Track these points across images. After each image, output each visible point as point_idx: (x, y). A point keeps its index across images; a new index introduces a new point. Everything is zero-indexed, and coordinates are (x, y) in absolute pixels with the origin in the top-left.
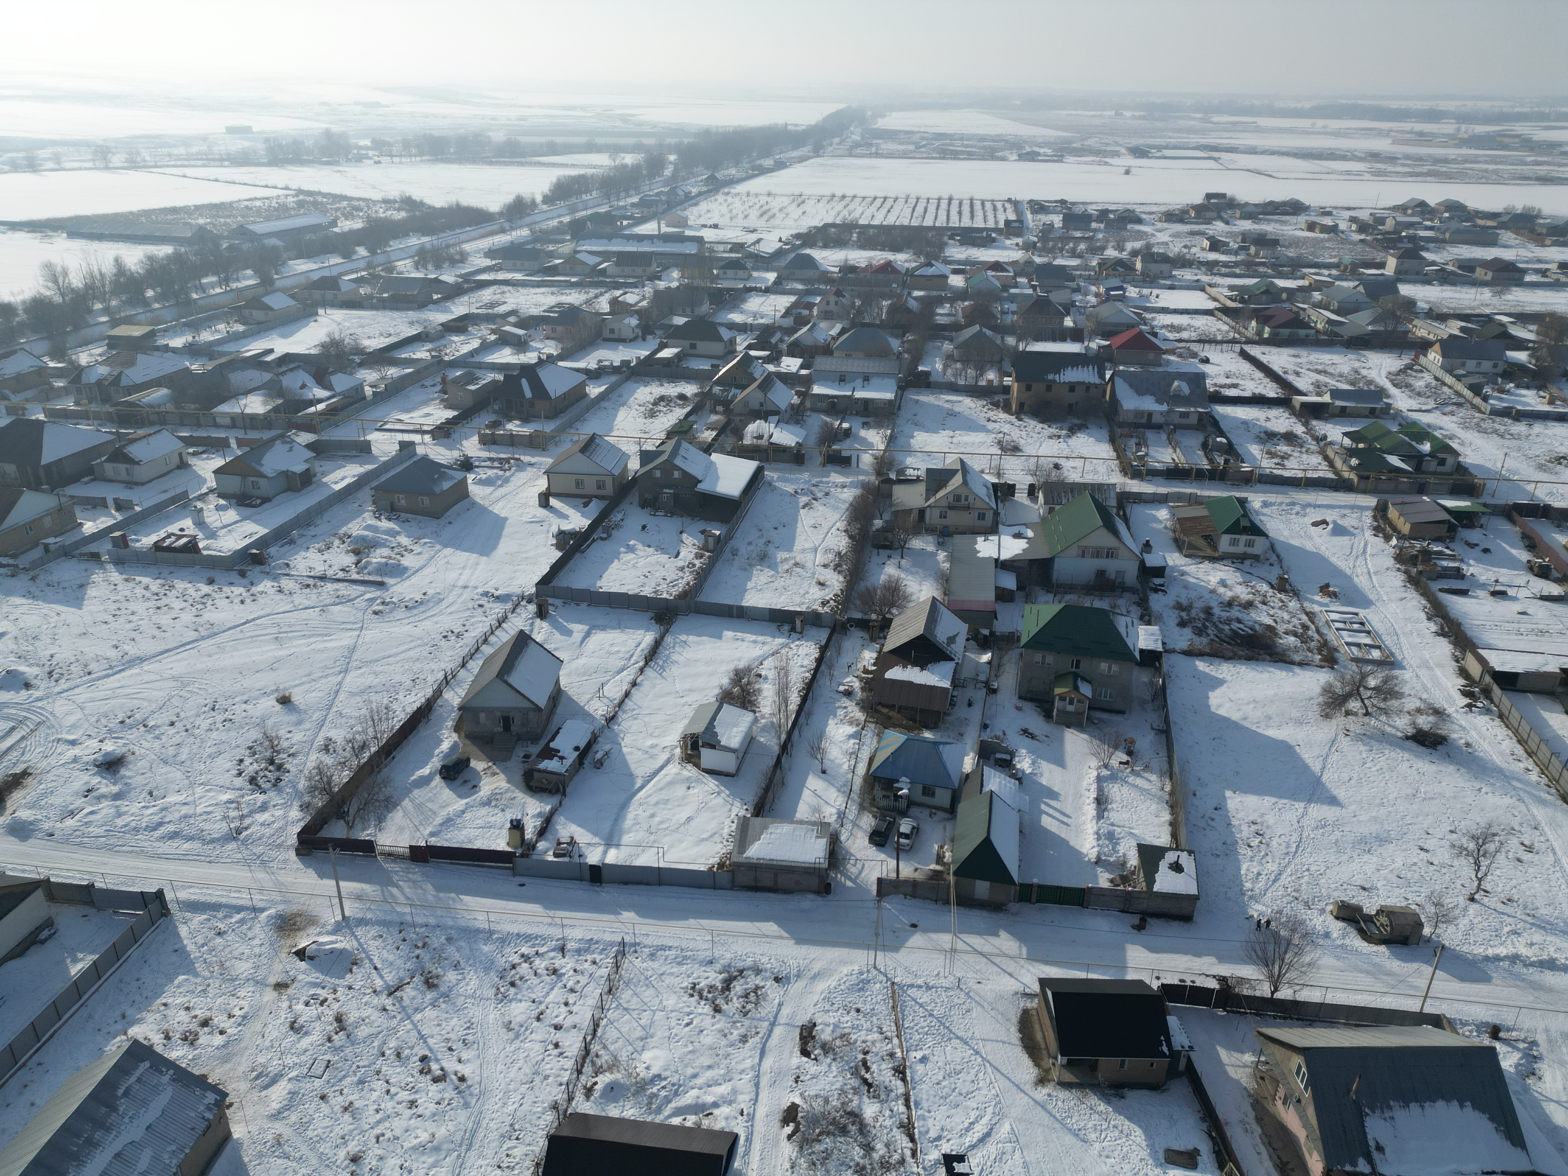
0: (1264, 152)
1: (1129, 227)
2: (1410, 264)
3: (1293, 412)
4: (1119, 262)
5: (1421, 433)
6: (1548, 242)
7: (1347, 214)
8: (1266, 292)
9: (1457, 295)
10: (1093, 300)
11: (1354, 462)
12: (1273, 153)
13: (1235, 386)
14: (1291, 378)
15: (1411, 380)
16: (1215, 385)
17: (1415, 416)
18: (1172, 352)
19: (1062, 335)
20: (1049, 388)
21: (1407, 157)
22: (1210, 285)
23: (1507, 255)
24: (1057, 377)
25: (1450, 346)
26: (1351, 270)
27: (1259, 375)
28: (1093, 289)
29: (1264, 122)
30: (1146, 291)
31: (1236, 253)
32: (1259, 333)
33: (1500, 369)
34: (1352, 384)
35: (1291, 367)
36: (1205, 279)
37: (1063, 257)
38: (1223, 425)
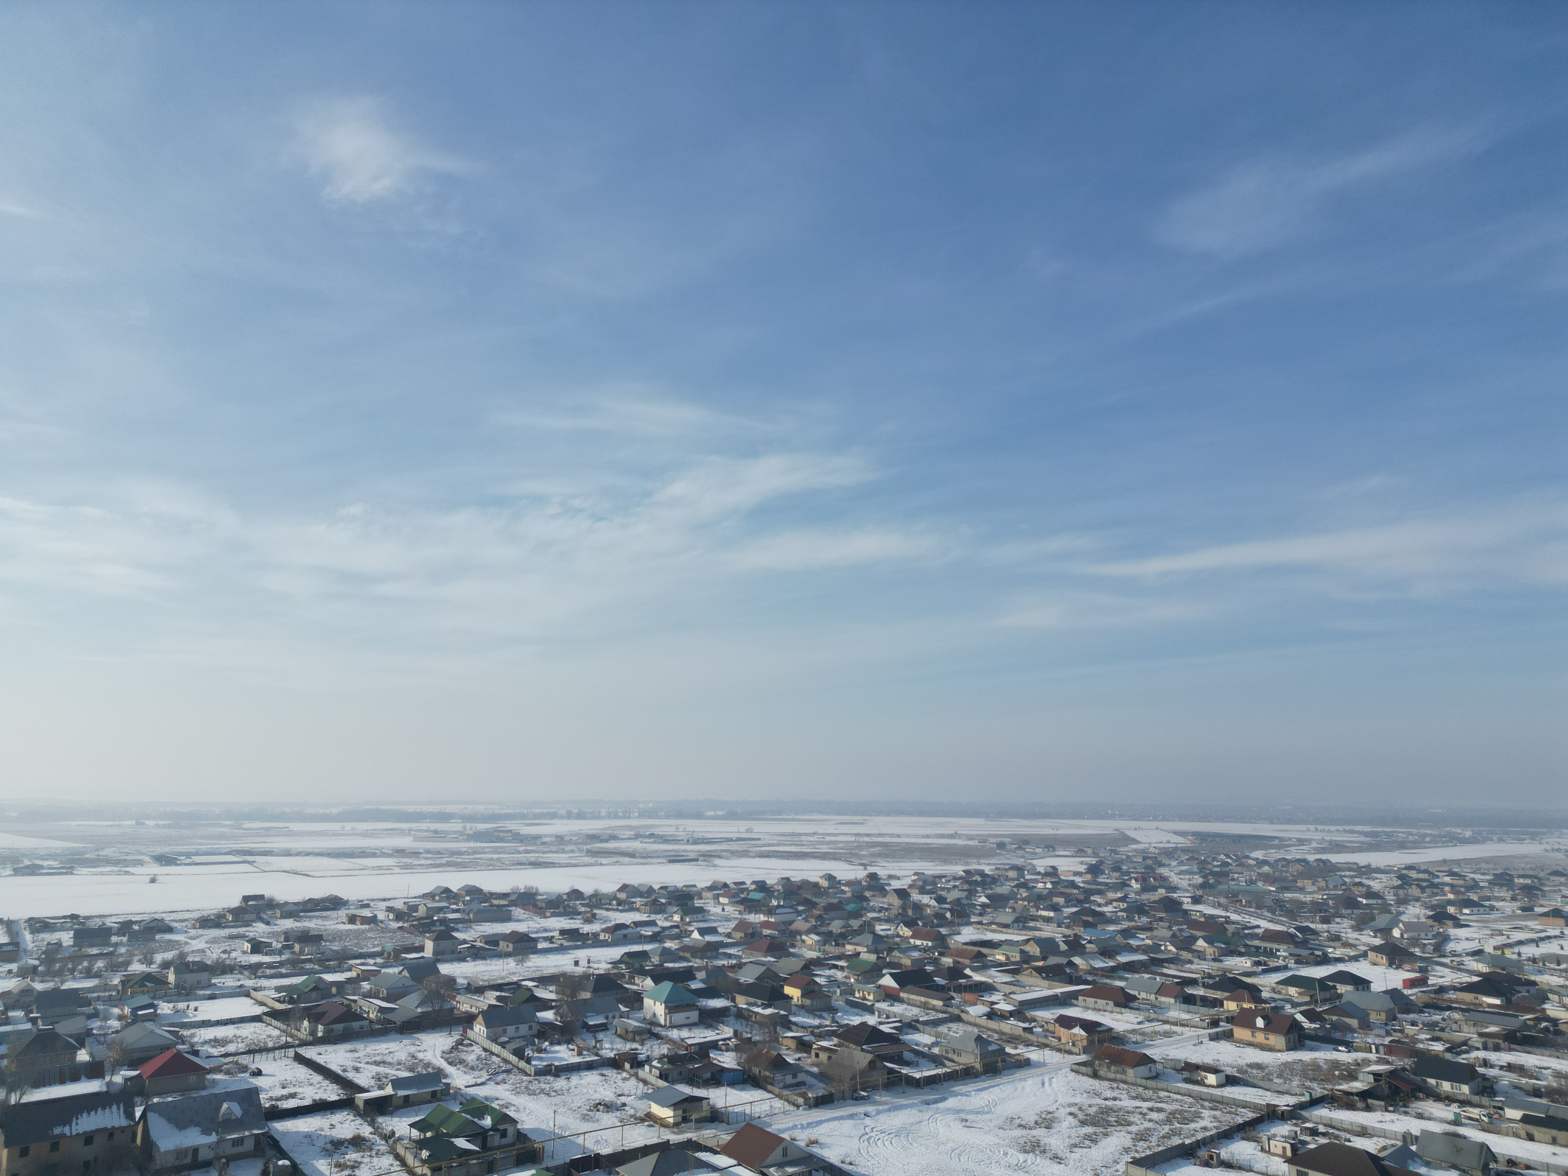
0: (298, 854)
1: (158, 937)
2: (445, 944)
3: (358, 1114)
4: (148, 977)
5: (479, 1108)
6: (548, 914)
7: (383, 905)
8: (316, 989)
9: (489, 968)
10: (115, 1024)
11: (425, 1154)
12: (308, 854)
13: (293, 1096)
14: (351, 1075)
15: (463, 1056)
16: (271, 1099)
17: (472, 1091)
18: (218, 1070)
19: (75, 1074)
20: (55, 1146)
21: (428, 851)
22: (255, 989)
23: (521, 928)
24: (67, 1130)
25: (491, 1016)
26: (394, 957)
27: (317, 1078)
28: (116, 1011)
29: (295, 826)
30: (181, 1005)
31: (280, 953)
32: (313, 1032)
33: (534, 1031)
34: (411, 1070)
35: (349, 1064)
36: (249, 983)
37: (74, 978)
38: (284, 1145)
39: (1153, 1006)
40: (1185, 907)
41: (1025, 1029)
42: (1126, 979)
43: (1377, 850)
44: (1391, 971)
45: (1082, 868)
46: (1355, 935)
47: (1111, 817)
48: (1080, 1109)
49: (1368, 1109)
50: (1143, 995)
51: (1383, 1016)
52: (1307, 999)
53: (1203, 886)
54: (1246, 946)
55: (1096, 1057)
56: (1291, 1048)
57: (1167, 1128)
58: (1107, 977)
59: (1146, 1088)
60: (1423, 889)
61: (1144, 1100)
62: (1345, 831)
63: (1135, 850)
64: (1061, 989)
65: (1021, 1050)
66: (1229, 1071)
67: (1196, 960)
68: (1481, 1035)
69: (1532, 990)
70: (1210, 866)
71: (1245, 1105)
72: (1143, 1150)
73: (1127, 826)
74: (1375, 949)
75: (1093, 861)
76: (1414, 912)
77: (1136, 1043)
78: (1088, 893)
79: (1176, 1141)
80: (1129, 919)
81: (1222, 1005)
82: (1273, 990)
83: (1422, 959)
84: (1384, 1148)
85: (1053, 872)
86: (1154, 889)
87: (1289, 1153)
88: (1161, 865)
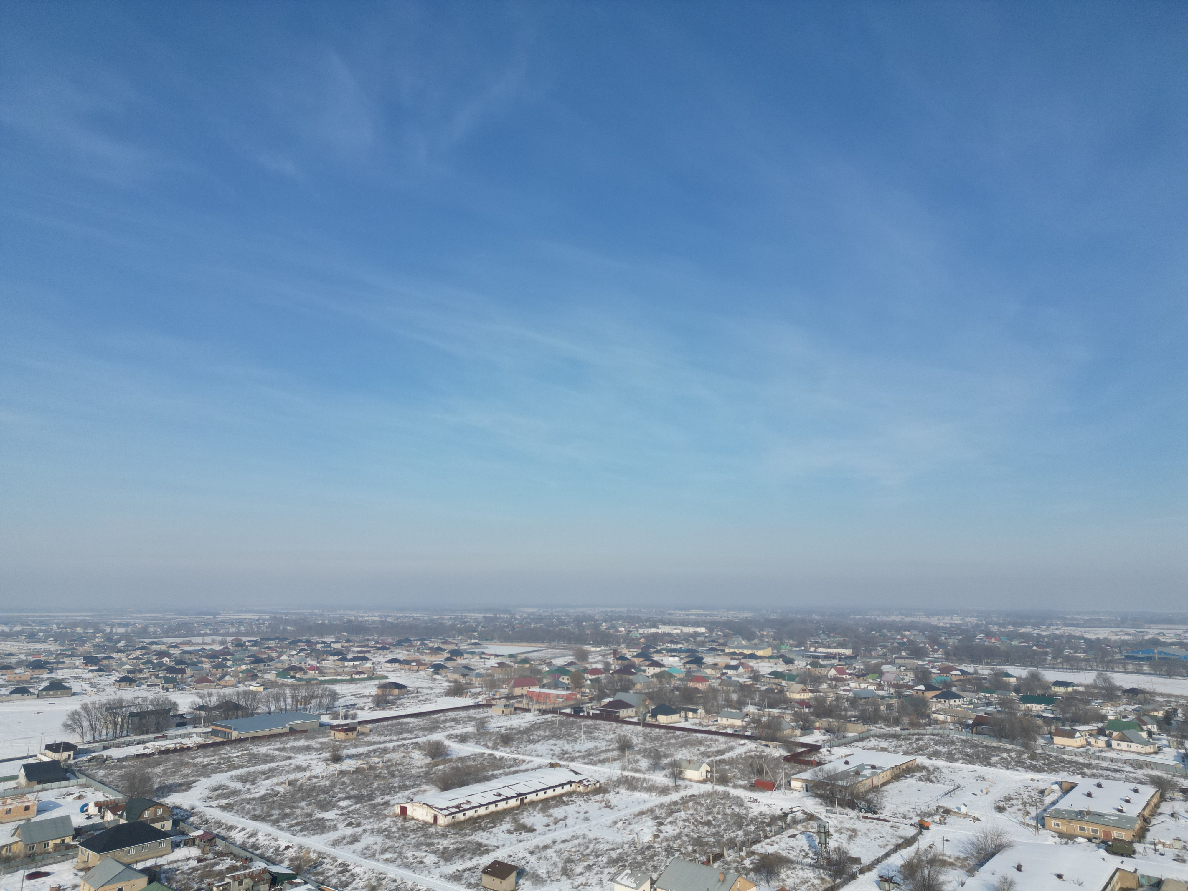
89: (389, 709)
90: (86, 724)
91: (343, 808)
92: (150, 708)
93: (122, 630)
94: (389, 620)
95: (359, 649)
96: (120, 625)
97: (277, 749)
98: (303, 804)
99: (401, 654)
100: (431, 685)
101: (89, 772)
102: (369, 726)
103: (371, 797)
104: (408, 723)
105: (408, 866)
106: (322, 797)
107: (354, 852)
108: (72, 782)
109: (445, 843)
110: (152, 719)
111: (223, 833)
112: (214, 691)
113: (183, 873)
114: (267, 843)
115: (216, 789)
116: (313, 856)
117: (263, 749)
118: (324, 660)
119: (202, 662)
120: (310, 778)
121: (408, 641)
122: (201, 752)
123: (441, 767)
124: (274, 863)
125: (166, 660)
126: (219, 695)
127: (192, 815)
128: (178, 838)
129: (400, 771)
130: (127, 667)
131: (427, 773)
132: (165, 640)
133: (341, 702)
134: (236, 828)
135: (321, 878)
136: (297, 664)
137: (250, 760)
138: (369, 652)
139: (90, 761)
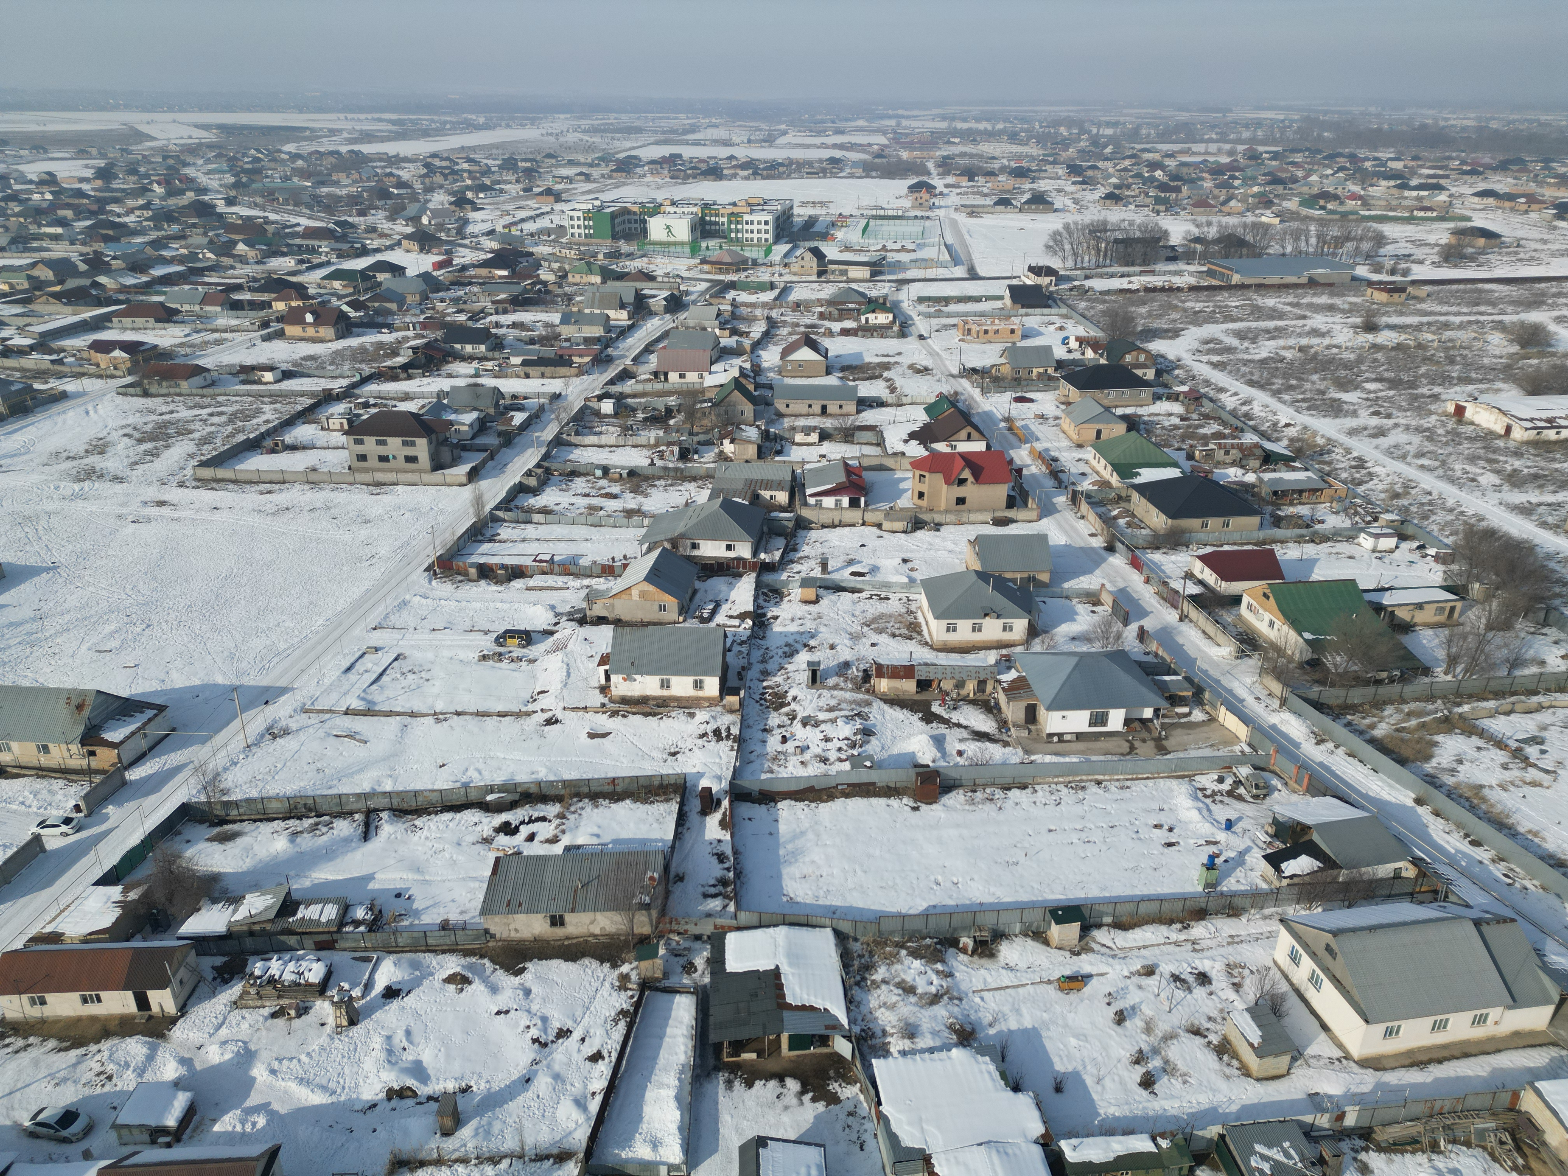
39: (199, 317)
40: (219, 210)
41: (53, 362)
42: (165, 293)
43: (404, 139)
44: (423, 256)
45: (89, 173)
46: (390, 225)
47: (115, 108)
48: (135, 429)
49: (410, 377)
50: (186, 307)
51: (418, 297)
52: (351, 290)
53: (236, 185)
54: (288, 245)
55: (144, 376)
56: (340, 336)
57: (230, 429)
58: (143, 294)
59: (203, 396)
60: (445, 176)
61: (203, 408)
62: (374, 120)
63: (152, 149)
64: (89, 313)
65: (53, 384)
66: (284, 366)
67: (238, 265)
68: (493, 302)
69: (530, 259)
70: (240, 163)
71: (303, 394)
72: (208, 451)
73: (137, 119)
74: (408, 237)
75: (102, 163)
76: (440, 199)
77: (186, 355)
78: (102, 202)
79: (241, 438)
80: (157, 228)
81: (270, 307)
82: (319, 286)
83: (447, 242)
84: (423, 406)
85: (50, 180)
86: (182, 192)
87: (346, 427)
88: (186, 164)
89: (1464, 267)
90: (1067, 247)
91: (1370, 392)
92: (1138, 234)
93: (1109, 131)
94: (1494, 125)
95: (1431, 172)
96: (1109, 124)
97: (1289, 304)
98: (1315, 377)
99: (1502, 183)
100: (1546, 237)
101: (1070, 302)
102: (1428, 288)
103: (1413, 385)
104: (1492, 291)
105: (1452, 481)
106: (1343, 373)
107: (1377, 447)
108: (1054, 311)
109: (1517, 464)
110: (1139, 248)
111: (1212, 394)
112: (1215, 219)
113: (1163, 428)
114: (1263, 414)
115: (1207, 342)
116: (1320, 441)
117: (1270, 302)
118: (1372, 185)
119: (1203, 179)
120: (1328, 347)
121: (1521, 162)
122: (1192, 295)
123: (1534, 362)
124: (1269, 440)
125: (1158, 174)
126: (1220, 225)
127: (1178, 367)
128: (1161, 390)
129: (1464, 357)
130: (1114, 180)
131: (1508, 367)
132: (1159, 146)
133: (1389, 249)
134: (1226, 391)
135: (1327, 468)
136: (1331, 189)
137: (1252, 313)
138: (1447, 177)
139: (1071, 289)
